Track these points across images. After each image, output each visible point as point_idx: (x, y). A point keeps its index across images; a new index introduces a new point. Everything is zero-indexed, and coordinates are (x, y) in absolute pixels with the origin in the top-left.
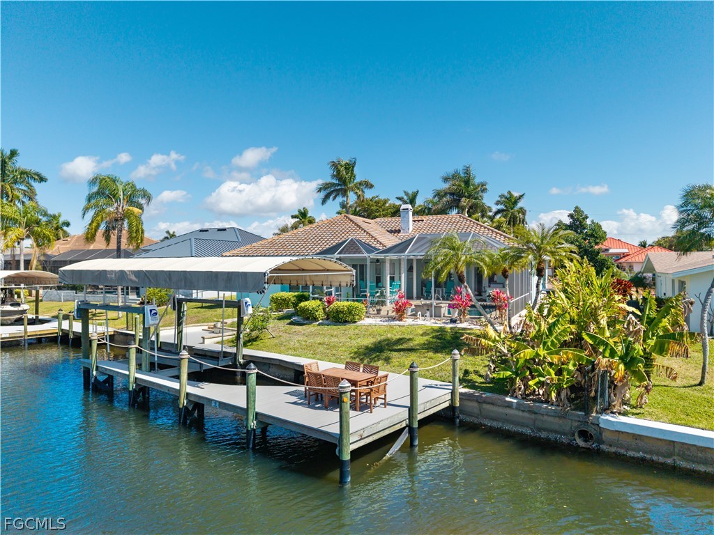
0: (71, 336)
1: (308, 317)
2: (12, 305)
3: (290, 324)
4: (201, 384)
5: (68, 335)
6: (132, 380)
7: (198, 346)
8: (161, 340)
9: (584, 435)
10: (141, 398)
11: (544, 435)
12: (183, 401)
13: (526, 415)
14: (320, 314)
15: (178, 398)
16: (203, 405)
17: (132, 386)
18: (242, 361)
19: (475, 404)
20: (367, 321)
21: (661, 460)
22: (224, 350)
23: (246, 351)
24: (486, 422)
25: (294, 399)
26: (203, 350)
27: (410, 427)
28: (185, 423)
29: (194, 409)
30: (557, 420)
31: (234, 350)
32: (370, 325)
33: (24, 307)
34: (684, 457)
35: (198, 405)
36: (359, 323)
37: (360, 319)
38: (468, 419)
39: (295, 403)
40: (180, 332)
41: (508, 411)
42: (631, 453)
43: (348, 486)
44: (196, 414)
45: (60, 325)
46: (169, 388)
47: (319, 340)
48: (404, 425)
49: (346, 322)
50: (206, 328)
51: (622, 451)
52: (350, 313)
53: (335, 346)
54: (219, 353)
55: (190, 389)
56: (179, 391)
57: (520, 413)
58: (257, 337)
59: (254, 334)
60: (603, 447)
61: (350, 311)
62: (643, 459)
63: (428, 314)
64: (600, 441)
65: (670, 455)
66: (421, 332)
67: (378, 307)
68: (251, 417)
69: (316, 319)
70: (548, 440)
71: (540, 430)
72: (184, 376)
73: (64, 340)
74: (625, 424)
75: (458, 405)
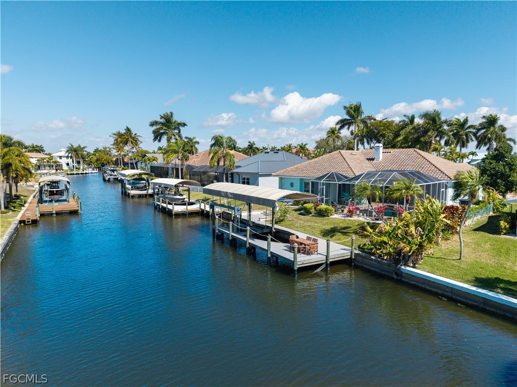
0: (205, 212)
1: (307, 212)
2: (179, 195)
3: (300, 214)
4: (255, 240)
5: (204, 211)
6: (230, 236)
7: (257, 222)
8: (242, 218)
9: (397, 274)
10: (233, 243)
11: (383, 273)
12: (248, 246)
13: (378, 264)
14: (313, 210)
15: (246, 244)
16: (255, 248)
17: (230, 238)
18: (274, 231)
19: (361, 258)
20: (335, 216)
21: (421, 285)
22: (267, 225)
23: (276, 226)
24: (365, 266)
25: (286, 248)
26: (259, 224)
27: (326, 263)
28: (248, 253)
29: (252, 249)
30: (388, 267)
31: (271, 225)
32: (335, 219)
33: (184, 197)
34: (428, 285)
35: (253, 248)
36: (331, 217)
37: (331, 215)
38: (358, 264)
39: (286, 250)
40: (250, 215)
41: (371, 262)
42: (412, 282)
43: (296, 278)
44: (252, 251)
45: (200, 206)
46: (243, 240)
47: (309, 224)
48: (324, 262)
49: (324, 216)
50: (263, 212)
51: (409, 281)
52: (326, 212)
53: (315, 228)
54: (265, 226)
55: (250, 241)
56: (246, 241)
57: (376, 263)
58: (283, 220)
59: (282, 218)
60: (403, 279)
61: (326, 210)
62: (415, 285)
63: (365, 215)
64: (402, 277)
65: (424, 284)
66: (357, 224)
67: (342, 209)
68: (269, 253)
69: (311, 213)
70: (385, 275)
71: (382, 270)
72: (248, 236)
73: (202, 214)
74: (409, 270)
75: (353, 257)
